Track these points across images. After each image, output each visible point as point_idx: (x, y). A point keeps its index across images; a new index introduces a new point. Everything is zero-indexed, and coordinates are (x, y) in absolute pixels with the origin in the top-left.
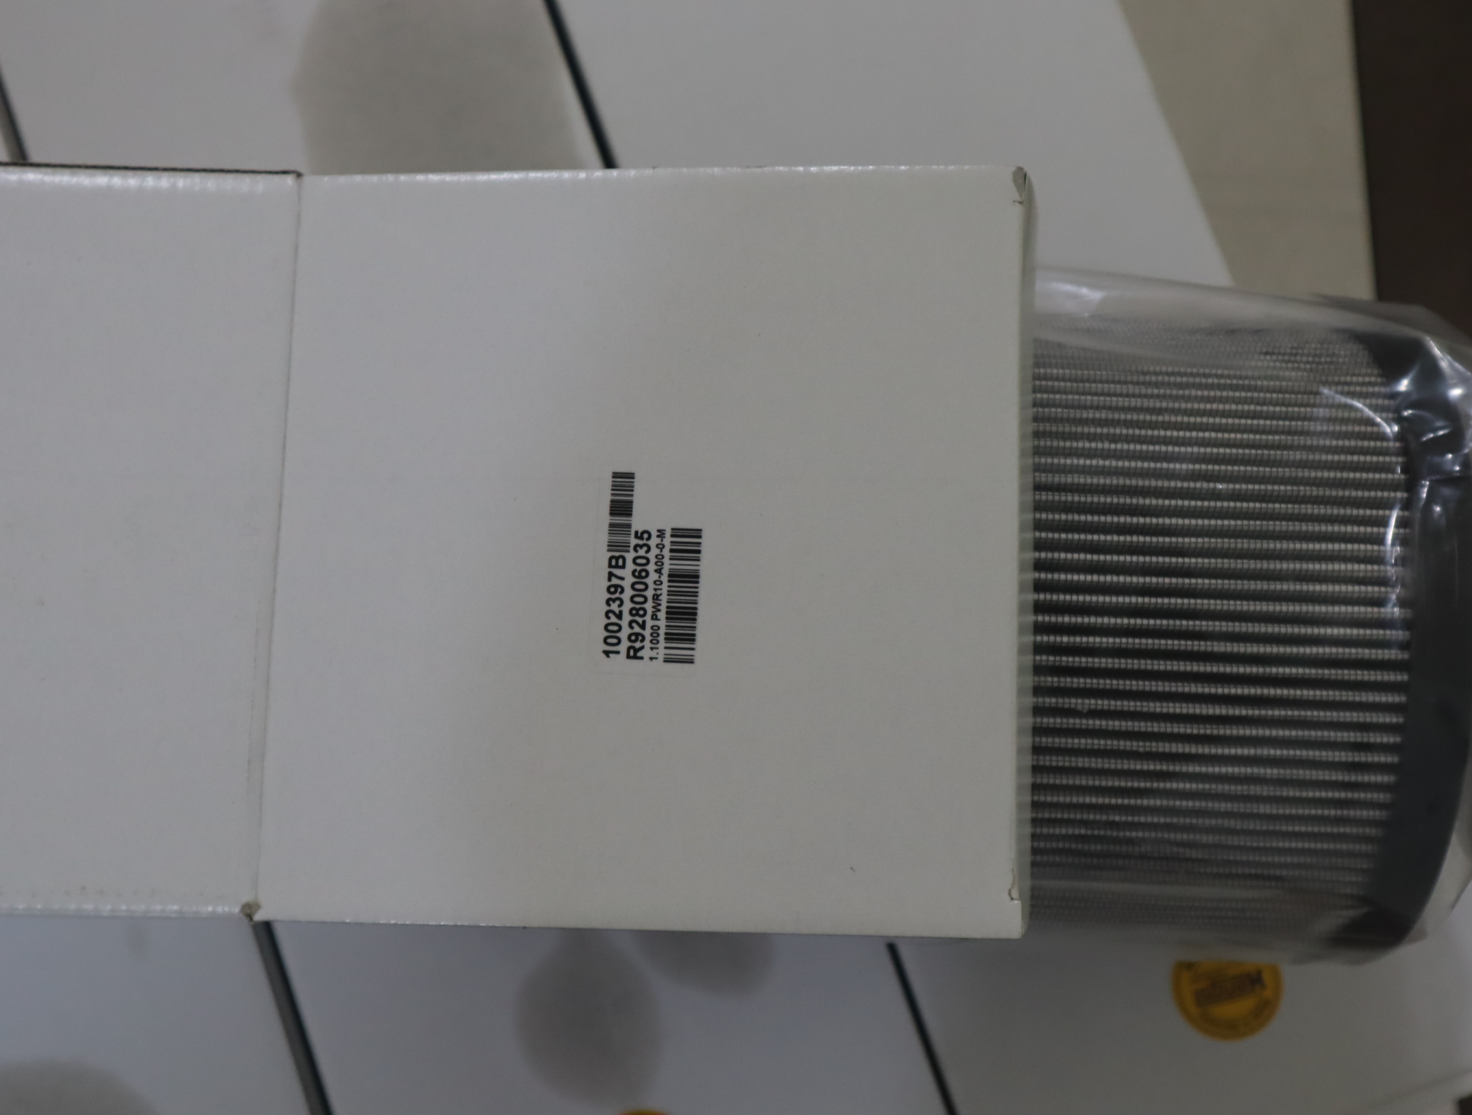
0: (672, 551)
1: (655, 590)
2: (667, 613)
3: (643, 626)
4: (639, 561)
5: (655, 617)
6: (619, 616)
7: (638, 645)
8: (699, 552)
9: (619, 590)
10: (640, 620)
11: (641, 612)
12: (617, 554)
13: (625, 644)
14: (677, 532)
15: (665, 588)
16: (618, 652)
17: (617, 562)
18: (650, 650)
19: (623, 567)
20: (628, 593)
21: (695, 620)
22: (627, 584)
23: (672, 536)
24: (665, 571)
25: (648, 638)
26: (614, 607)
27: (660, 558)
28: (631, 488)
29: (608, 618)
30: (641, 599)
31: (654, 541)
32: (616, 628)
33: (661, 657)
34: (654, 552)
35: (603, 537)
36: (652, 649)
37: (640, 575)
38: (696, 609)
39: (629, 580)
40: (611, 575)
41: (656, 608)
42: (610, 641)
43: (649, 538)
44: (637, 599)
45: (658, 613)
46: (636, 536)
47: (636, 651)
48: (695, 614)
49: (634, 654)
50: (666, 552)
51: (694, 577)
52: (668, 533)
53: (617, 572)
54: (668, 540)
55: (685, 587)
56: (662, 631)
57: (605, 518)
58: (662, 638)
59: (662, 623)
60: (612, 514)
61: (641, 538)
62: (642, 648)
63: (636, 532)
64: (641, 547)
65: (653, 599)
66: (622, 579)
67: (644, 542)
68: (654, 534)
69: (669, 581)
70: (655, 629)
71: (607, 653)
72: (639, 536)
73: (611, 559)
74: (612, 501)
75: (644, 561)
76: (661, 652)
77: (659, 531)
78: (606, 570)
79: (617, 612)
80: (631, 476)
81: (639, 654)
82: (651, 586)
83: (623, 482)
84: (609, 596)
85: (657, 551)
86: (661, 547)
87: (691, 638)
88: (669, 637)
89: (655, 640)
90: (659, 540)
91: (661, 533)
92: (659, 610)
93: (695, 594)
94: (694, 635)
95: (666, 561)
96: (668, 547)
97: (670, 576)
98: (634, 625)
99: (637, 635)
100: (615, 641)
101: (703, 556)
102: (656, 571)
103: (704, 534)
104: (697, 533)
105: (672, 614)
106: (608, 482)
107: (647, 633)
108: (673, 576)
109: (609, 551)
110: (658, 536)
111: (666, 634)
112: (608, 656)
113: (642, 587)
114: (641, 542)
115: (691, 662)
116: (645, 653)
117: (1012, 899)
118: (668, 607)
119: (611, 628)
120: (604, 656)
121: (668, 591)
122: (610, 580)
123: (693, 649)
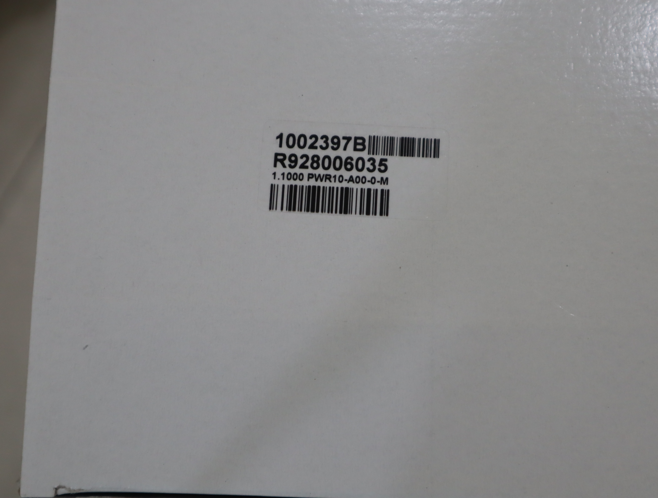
0: (369, 190)
1: (335, 177)
2: (314, 187)
3: (303, 166)
4: (360, 163)
5: (310, 176)
6: (312, 147)
7: (287, 162)
8: (368, 213)
9: (335, 146)
10: (309, 164)
11: (315, 165)
12: (367, 144)
13: (288, 152)
14: (385, 194)
15: (337, 185)
16: (281, 146)
17: (359, 144)
18: (282, 172)
19: (355, 149)
21: (308, 211)
22: (340, 152)
23: (382, 191)
24: (351, 185)
25: (293, 171)
26: (321, 142)
27: (363, 180)
28: (425, 155)
29: (311, 137)
30: (326, 165)
31: (377, 175)
32: (302, 143)
33: (276, 182)
34: (369, 176)
35: (383, 132)
36: (283, 174)
37: (348, 164)
38: (318, 211)
39: (344, 155)
40: (348, 139)
41: (318, 178)
42: (291, 139)
43: (380, 170)
44: (327, 161)
45: (314, 179)
46: (382, 160)
47: (282, 162)
48: (313, 211)
49: (279, 159)
50: (367, 186)
51: (345, 209)
52: (385, 187)
53: (351, 144)
54: (379, 187)
55: (337, 201)
56: (298, 183)
57: (398, 134)
58: (292, 182)
59: (305, 183)
60: (402, 139)
61: (381, 164)
62: (284, 166)
63: (386, 160)
64: (373, 164)
65: (327, 175)
66: (345, 149)
67: (377, 167)
68: (384, 175)
69: (342, 188)
70: (300, 177)
71: (280, 137)
72: (383, 162)
73: (363, 139)
74: (414, 139)
75: (360, 166)
76: (280, 182)
77: (387, 179)
79: (316, 145)
80: (436, 154)
81: (279, 164)
82: (338, 173)
84: (330, 138)
85: (369, 178)
86: (373, 181)
87: (291, 207)
88: (293, 189)
89: (290, 176)
90: (378, 179)
91: (385, 181)
92: (316, 180)
93: (330, 211)
94: (294, 210)
95: (360, 186)
96: (373, 187)
97: (347, 189)
98: (304, 159)
99: (296, 161)
100: (291, 143)
101: (364, 217)
102: (351, 177)
103: (384, 217)
104: (385, 211)
105: (313, 191)
107: (297, 170)
108: (346, 192)
109: (370, 137)
110: (382, 178)
111: (296, 186)
112: (277, 138)
113: (338, 165)
114: (377, 164)
115: (271, 208)
117: (56, 489)
118: (319, 187)
119: (302, 140)
120: (278, 134)
121: (333, 188)
122: (344, 138)
123: (282, 209)
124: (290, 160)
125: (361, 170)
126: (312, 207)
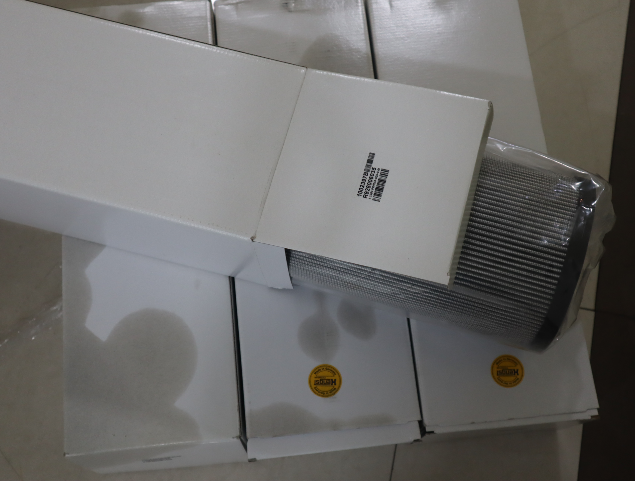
0: (380, 174)
2: (376, 188)
3: (369, 190)
4: (372, 175)
5: (372, 189)
6: (363, 187)
7: (366, 195)
8: (387, 175)
9: (365, 181)
10: (368, 189)
11: (369, 187)
12: (366, 172)
13: (363, 194)
14: (383, 170)
15: (377, 182)
16: (361, 195)
17: (366, 174)
20: (367, 182)
21: (382, 191)
22: (367, 180)
23: (381, 170)
24: (378, 179)
25: (369, 193)
26: (363, 184)
27: (377, 175)
28: (373, 157)
30: (370, 184)
31: (376, 171)
32: (362, 189)
33: (372, 199)
34: (376, 173)
36: (370, 196)
37: (371, 178)
38: (383, 189)
40: (363, 177)
41: (373, 187)
42: (360, 192)
43: (375, 170)
44: (369, 184)
45: (373, 188)
46: (372, 169)
47: (366, 196)
48: (383, 190)
49: (365, 197)
50: (379, 174)
51: (385, 181)
54: (380, 171)
55: (382, 183)
56: (373, 193)
57: (365, 163)
58: (373, 194)
59: (374, 191)
60: (367, 162)
61: (373, 169)
62: (367, 195)
63: (372, 168)
64: (373, 171)
66: (366, 178)
67: (374, 170)
68: (377, 169)
69: (378, 181)
70: (372, 192)
71: (358, 195)
74: (368, 159)
75: (373, 175)
77: (378, 169)
78: (363, 175)
79: (363, 186)
81: (366, 197)
82: (373, 181)
83: (372, 155)
84: (362, 181)
85: (377, 173)
87: (380, 196)
88: (375, 194)
89: (371, 194)
90: (378, 171)
91: (379, 169)
92: (374, 187)
93: (384, 185)
94: (381, 195)
97: (378, 180)
98: (367, 190)
99: (367, 192)
100: (361, 192)
102: (375, 178)
103: (389, 172)
104: (388, 171)
105: (377, 189)
106: (368, 154)
107: (370, 192)
108: (379, 180)
109: (365, 171)
110: (378, 170)
111: (374, 193)
112: (358, 196)
113: (371, 181)
114: (373, 170)
115: (379, 201)
116: (368, 197)
117: (448, 275)
118: (376, 187)
119: (361, 189)
120: (357, 196)
122: (363, 178)
123: (380, 198)
124: (366, 194)
125: (374, 175)
126: (382, 190)
